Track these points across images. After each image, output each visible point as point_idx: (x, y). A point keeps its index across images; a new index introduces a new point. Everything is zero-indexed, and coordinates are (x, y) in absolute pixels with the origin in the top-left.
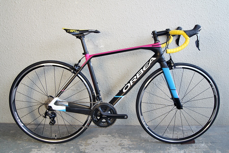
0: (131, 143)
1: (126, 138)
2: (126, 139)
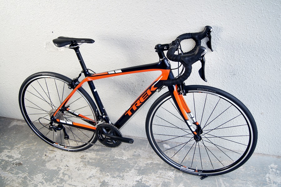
0: (94, 157)
1: (94, 150)
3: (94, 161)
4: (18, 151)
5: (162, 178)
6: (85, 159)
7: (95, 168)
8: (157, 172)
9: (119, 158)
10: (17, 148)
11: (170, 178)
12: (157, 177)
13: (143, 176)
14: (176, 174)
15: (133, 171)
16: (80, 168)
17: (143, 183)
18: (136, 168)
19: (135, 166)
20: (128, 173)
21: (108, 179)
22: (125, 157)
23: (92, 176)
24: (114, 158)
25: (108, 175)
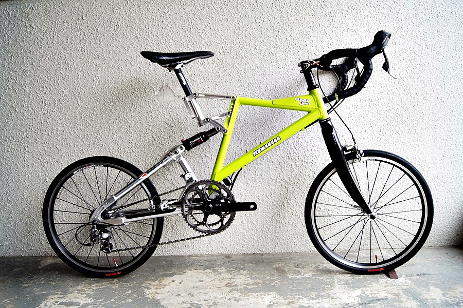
0: (251, 281)
1: (241, 274)
2: (241, 276)
3: (255, 286)
4: (82, 294)
5: (394, 285)
6: (236, 286)
7: (268, 295)
8: (379, 282)
9: (298, 277)
10: (78, 290)
11: (407, 284)
12: (385, 287)
13: (361, 289)
14: (410, 279)
15: (337, 286)
16: (237, 298)
17: (373, 297)
18: (339, 283)
19: (336, 282)
20: (332, 291)
21: (305, 302)
22: (306, 274)
23: (272, 303)
24: (290, 278)
25: (299, 298)
